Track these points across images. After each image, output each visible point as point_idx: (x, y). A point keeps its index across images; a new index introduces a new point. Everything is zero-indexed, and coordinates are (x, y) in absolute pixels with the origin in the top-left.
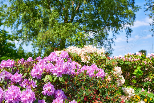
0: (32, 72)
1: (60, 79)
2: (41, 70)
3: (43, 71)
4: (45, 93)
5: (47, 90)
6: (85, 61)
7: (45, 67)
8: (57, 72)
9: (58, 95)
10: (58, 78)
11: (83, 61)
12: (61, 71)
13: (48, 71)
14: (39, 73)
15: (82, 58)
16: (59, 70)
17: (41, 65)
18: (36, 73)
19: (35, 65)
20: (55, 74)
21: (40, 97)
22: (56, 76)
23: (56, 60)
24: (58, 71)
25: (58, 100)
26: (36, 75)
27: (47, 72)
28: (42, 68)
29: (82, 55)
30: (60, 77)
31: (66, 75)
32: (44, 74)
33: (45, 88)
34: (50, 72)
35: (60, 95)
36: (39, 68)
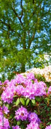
0: (3, 97)
1: (33, 102)
2: (11, 93)
3: (14, 94)
4: (18, 118)
5: (20, 114)
6: (49, 80)
7: (15, 90)
8: (29, 94)
9: (32, 119)
10: (30, 101)
11: (47, 80)
12: (33, 93)
13: (19, 93)
14: (9, 97)
15: (46, 78)
16: (31, 92)
17: (11, 88)
18: (7, 97)
19: (4, 88)
20: (27, 97)
21: (13, 122)
22: (28, 98)
23: (24, 82)
24: (31, 94)
25: (33, 125)
26: (7, 99)
27: (18, 95)
28: (12, 90)
29: (45, 75)
30: (33, 99)
31: (38, 97)
32: (16, 97)
33: (18, 113)
34: (21, 95)
35: (33, 119)
36: (9, 91)
